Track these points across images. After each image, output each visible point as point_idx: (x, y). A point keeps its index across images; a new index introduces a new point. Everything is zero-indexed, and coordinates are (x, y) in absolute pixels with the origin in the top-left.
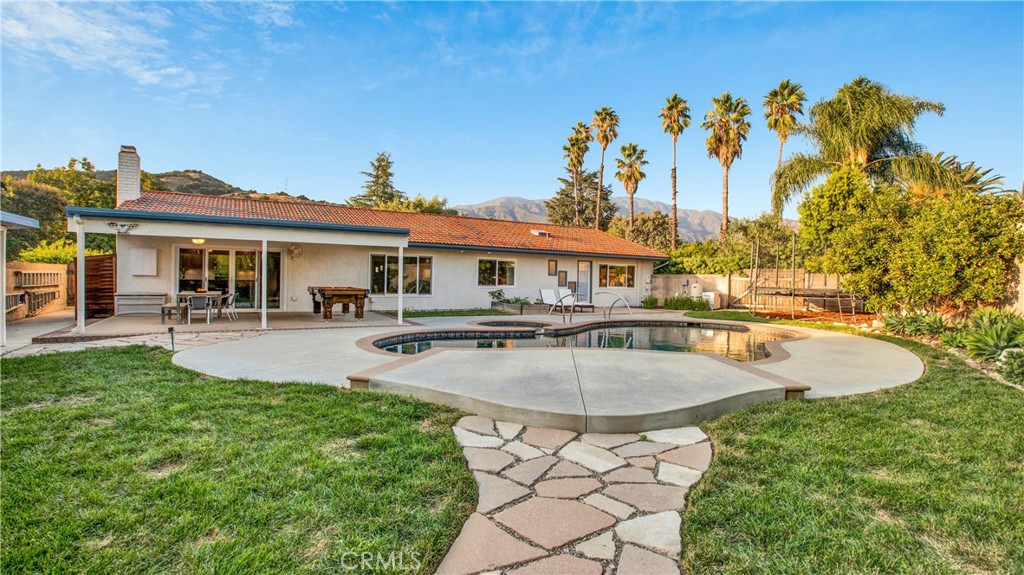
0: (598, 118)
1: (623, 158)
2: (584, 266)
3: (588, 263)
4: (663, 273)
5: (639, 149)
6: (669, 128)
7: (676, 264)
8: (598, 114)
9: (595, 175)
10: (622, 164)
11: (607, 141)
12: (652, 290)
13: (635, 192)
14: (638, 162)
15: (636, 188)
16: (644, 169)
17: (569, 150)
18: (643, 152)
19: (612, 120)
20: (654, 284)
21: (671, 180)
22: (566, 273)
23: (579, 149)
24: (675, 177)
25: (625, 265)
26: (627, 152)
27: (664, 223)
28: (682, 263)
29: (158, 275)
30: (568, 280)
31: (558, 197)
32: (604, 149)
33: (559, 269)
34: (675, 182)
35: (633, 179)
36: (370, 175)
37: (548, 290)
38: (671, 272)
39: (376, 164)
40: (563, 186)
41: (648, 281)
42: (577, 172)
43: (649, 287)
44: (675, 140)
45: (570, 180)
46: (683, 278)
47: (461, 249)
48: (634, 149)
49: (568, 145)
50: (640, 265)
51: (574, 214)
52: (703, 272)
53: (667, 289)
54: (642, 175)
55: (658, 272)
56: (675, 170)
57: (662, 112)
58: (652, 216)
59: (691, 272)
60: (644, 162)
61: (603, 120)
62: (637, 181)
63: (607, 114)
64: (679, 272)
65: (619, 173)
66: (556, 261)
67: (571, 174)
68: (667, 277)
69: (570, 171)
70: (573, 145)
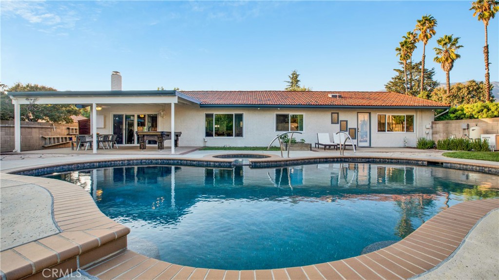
0: (419, 24)
1: (441, 47)
2: (363, 117)
3: (368, 114)
4: (442, 120)
5: (453, 38)
6: (482, 16)
7: (455, 111)
8: (419, 21)
9: (420, 63)
10: (439, 51)
11: (427, 38)
12: (433, 134)
13: (451, 69)
14: (454, 47)
15: (452, 66)
16: (459, 51)
17: (400, 50)
18: (456, 40)
19: (431, 23)
20: (435, 129)
21: (483, 56)
22: (347, 121)
23: (407, 47)
24: (488, 52)
25: (403, 114)
26: (443, 42)
27: (478, 88)
28: (462, 110)
29: (104, 128)
30: (349, 127)
31: (392, 81)
32: (425, 44)
33: (340, 119)
34: (488, 56)
35: (450, 61)
36: (289, 82)
37: (323, 134)
38: (450, 119)
39: (291, 76)
40: (397, 74)
41: (429, 126)
42: (406, 64)
43: (430, 131)
44: (487, 24)
45: (402, 69)
46: (463, 123)
47: (259, 107)
48: (450, 39)
49: (400, 47)
50: (419, 114)
51: (405, 90)
52: (485, 115)
53: (448, 133)
54: (458, 56)
55: (438, 119)
56: (487, 47)
57: (472, 6)
58: (467, 84)
59: (471, 117)
60: (459, 47)
61: (424, 24)
62: (453, 61)
63: (426, 20)
64: (458, 118)
65: (437, 57)
66: (338, 113)
67: (402, 65)
68: (447, 123)
69: (402, 63)
70: (402, 46)
